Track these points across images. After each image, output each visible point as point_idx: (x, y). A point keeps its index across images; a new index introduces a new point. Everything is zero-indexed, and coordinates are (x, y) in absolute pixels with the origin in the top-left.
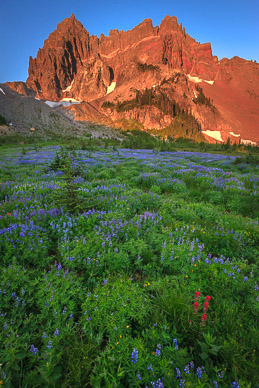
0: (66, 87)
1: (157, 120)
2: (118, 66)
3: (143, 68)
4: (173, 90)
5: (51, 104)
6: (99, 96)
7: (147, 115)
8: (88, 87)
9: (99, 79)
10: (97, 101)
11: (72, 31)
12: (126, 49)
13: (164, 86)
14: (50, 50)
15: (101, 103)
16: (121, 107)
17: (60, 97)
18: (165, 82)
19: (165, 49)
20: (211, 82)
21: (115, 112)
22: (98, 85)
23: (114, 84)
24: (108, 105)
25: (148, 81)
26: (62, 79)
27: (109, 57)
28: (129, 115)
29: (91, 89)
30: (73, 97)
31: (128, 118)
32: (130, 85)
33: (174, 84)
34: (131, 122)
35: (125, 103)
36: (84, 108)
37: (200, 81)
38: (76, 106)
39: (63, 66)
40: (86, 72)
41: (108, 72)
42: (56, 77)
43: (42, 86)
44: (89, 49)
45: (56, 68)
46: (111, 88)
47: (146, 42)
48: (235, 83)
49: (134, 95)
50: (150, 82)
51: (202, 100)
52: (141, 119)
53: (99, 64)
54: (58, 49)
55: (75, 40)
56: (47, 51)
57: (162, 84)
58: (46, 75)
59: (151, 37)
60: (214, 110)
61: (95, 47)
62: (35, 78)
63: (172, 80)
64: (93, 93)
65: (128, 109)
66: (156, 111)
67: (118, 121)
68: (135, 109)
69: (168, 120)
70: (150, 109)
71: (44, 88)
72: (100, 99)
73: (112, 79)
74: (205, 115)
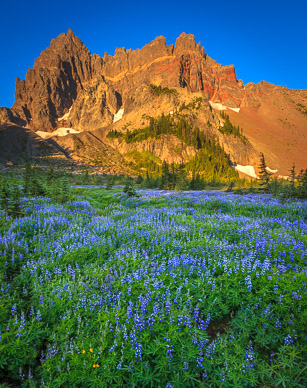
0: (62, 115)
1: (178, 152)
2: (127, 90)
3: (156, 91)
4: (194, 117)
5: (43, 135)
6: (104, 125)
7: (165, 146)
8: (90, 114)
9: (104, 104)
10: (101, 131)
11: (69, 48)
12: (136, 71)
13: (184, 112)
14: (42, 70)
15: (107, 133)
16: (131, 137)
17: (55, 126)
18: (184, 107)
19: (182, 71)
20: (237, 110)
21: (124, 143)
22: (102, 112)
23: (121, 111)
24: (115, 134)
25: (163, 106)
26: (57, 105)
27: (115, 79)
28: (141, 147)
29: (94, 117)
30: (71, 126)
31: (141, 151)
32: (142, 111)
33: (195, 111)
34: (144, 155)
35: (136, 132)
36: (84, 139)
37: (224, 108)
38: (74, 137)
39: (58, 89)
40: (87, 97)
41: (114, 97)
42: (50, 102)
43: (32, 114)
44: (91, 71)
45: (50, 92)
46: (119, 115)
47: (158, 64)
48: (264, 111)
49: (147, 123)
50: (166, 108)
51: (229, 129)
52: (157, 151)
53: (103, 87)
54: (51, 69)
55: (73, 59)
56: (38, 72)
57: (181, 110)
58: (36, 99)
59: (164, 58)
60: (245, 141)
61: (97, 68)
62: (23, 104)
63: (192, 105)
64: (96, 122)
65: (140, 140)
66: (176, 141)
67: (129, 154)
68: (149, 139)
69: (191, 152)
70: (168, 139)
71: (35, 116)
72: (105, 129)
73: (119, 105)
74: (234, 146)
